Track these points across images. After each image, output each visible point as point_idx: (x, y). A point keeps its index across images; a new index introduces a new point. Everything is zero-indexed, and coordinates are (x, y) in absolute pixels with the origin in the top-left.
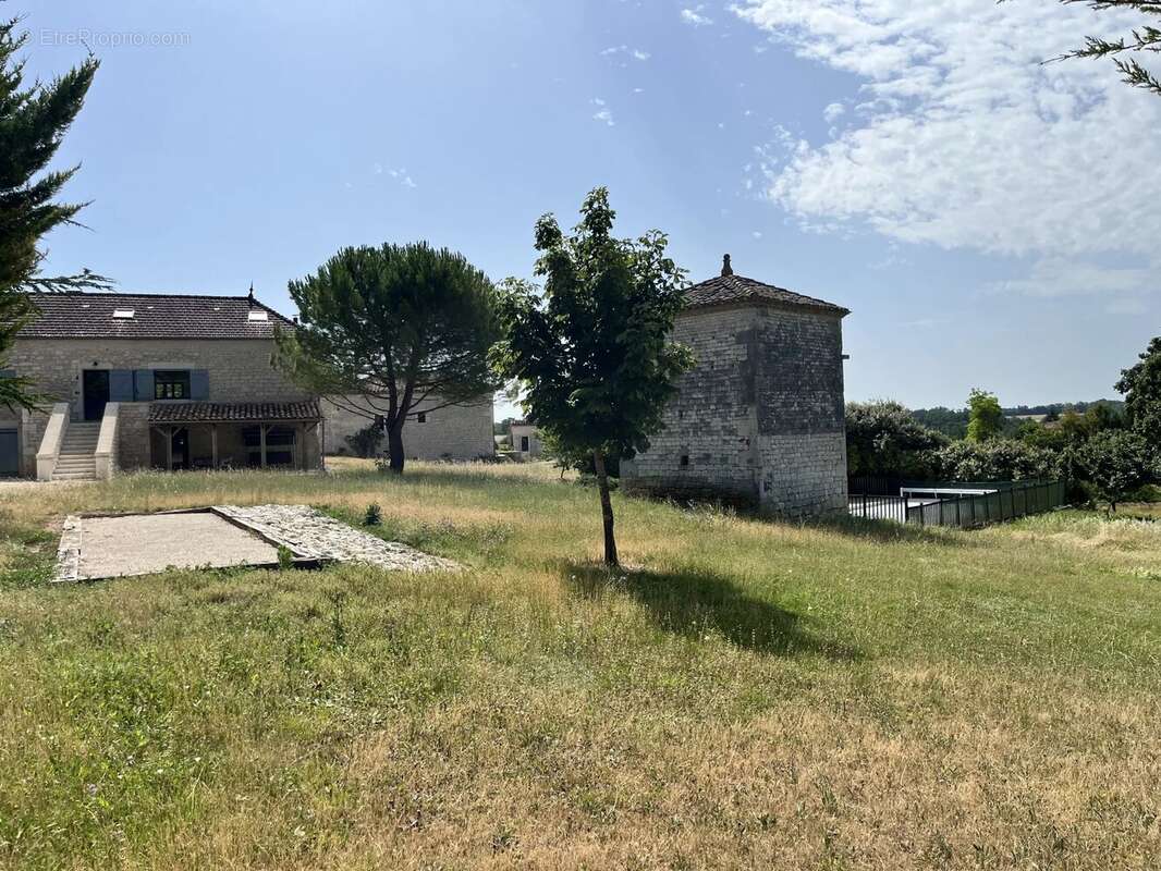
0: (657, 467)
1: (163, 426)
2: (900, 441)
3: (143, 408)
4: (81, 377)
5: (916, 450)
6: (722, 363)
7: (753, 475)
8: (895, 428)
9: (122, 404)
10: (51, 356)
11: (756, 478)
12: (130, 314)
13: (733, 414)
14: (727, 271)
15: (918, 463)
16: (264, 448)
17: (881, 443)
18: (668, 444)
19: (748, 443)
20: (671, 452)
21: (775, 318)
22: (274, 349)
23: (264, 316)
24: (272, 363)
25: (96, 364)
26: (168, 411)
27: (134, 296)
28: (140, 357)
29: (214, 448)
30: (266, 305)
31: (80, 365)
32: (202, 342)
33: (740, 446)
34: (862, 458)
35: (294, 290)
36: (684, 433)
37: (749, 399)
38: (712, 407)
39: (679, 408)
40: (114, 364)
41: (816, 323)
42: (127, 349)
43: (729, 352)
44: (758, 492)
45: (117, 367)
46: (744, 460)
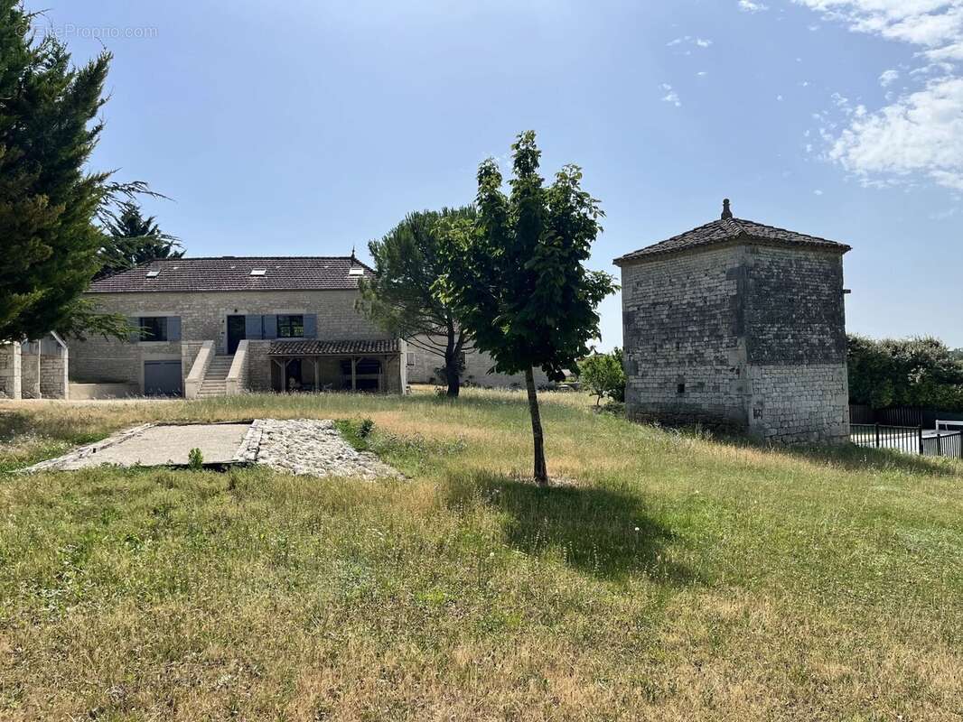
0: (657, 395)
1: (278, 358)
2: (936, 376)
3: (266, 344)
4: (226, 320)
5: (952, 385)
6: (714, 298)
7: (743, 403)
8: (932, 363)
9: (252, 341)
10: (205, 305)
11: (745, 405)
12: (262, 273)
13: (724, 345)
14: (727, 214)
15: (954, 397)
16: (354, 377)
17: (917, 377)
18: (667, 373)
19: (738, 373)
20: (669, 380)
21: (766, 256)
22: (358, 295)
23: (361, 272)
24: (356, 307)
25: (236, 311)
26: (284, 346)
27: (267, 258)
28: (268, 305)
29: (317, 376)
30: (363, 263)
31: (226, 312)
32: (312, 293)
33: (731, 375)
34: (897, 391)
35: (373, 248)
36: (681, 363)
37: (738, 331)
38: (706, 339)
39: (676, 340)
40: (249, 311)
41: (812, 260)
42: (257, 298)
43: (720, 288)
44: (747, 419)
45: (251, 313)
46: (734, 388)
